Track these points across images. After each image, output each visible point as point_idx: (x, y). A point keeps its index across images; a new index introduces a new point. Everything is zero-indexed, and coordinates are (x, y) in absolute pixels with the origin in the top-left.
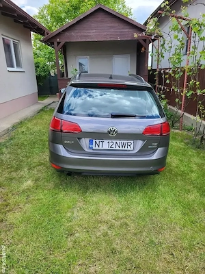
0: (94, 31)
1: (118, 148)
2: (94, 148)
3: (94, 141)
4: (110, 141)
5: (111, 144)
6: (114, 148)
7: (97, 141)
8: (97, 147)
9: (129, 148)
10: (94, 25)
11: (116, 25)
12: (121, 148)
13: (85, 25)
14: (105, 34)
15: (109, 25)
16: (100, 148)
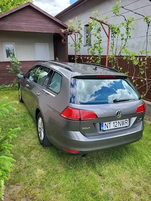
0: (25, 23)
1: (120, 126)
2: (104, 129)
3: (104, 123)
4: (115, 122)
5: (115, 124)
6: (118, 127)
7: (106, 123)
8: (106, 129)
9: (127, 125)
10: (24, 18)
11: (43, 20)
12: (122, 126)
13: (16, 17)
14: (34, 26)
15: (37, 20)
16: (109, 128)
